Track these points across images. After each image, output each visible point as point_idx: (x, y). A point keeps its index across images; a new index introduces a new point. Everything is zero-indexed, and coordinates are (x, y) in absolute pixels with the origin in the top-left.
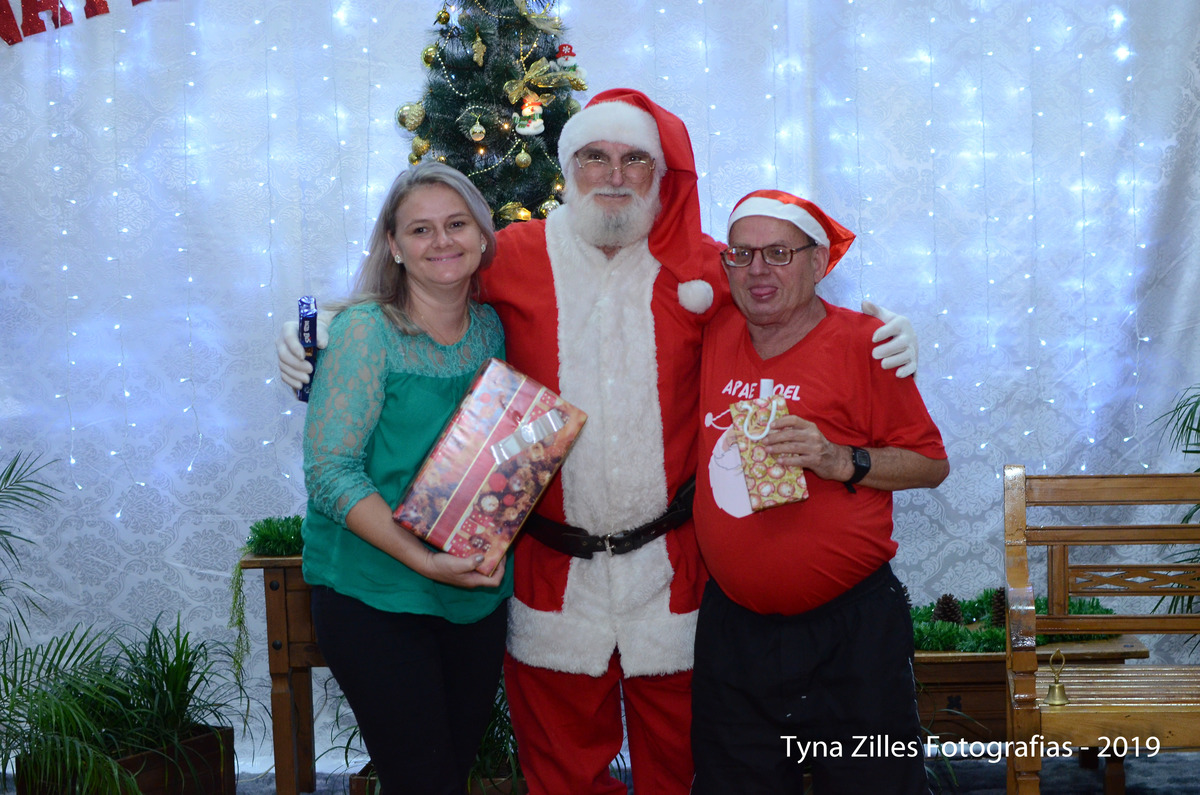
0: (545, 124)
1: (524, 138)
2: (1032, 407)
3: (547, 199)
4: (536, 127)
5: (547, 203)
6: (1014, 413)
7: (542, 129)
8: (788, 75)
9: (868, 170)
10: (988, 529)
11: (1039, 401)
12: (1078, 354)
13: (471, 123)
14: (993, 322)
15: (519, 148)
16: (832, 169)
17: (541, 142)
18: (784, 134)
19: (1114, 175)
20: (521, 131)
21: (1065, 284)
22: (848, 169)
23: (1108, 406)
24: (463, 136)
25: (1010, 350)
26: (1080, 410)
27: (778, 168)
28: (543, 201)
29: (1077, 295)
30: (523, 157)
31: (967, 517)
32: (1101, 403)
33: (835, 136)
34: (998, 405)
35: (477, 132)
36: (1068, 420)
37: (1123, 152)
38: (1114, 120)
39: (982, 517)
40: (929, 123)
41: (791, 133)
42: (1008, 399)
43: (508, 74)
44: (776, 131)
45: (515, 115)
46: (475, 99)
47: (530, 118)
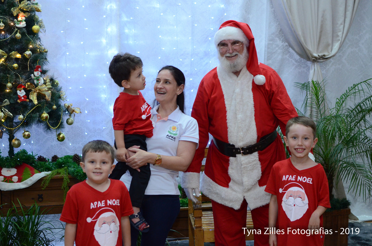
0: (26, 23)
1: (19, 28)
3: (27, 50)
4: (23, 24)
5: (27, 52)
7: (25, 25)
8: (111, 9)
9: (137, 43)
15: (16, 33)
16: (126, 42)
17: (25, 30)
18: (109, 29)
20: (18, 26)
22: (131, 42)
27: (107, 41)
28: (25, 51)
30: (18, 35)
33: (127, 31)
35: (2, 25)
40: (159, 27)
41: (112, 29)
43: (13, 5)
44: (107, 28)
45: (15, 20)
46: (1, 14)
47: (21, 21)
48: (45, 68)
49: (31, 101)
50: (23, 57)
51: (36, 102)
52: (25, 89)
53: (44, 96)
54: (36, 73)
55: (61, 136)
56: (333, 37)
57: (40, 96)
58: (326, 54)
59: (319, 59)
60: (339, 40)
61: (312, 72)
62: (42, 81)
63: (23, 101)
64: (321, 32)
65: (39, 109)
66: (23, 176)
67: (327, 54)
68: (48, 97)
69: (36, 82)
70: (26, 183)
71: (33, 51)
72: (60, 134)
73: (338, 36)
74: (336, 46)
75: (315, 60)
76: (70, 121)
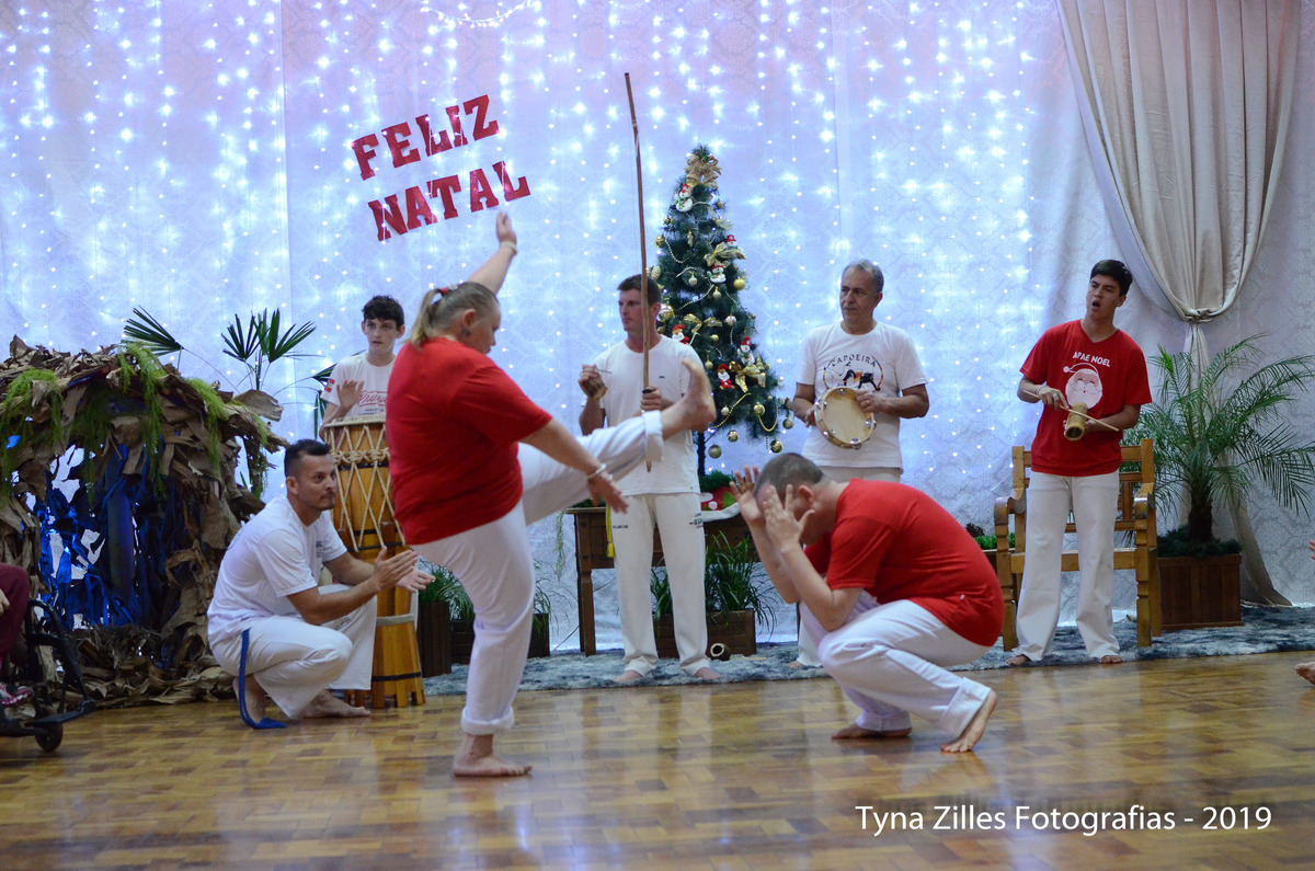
0: (725, 277)
1: (716, 284)
2: (980, 434)
3: (728, 315)
4: (721, 278)
5: (729, 317)
6: (970, 438)
7: (724, 279)
8: (841, 250)
10: (958, 504)
11: (984, 431)
12: (1005, 405)
13: (689, 277)
14: (958, 386)
15: (713, 290)
17: (724, 286)
19: (1020, 303)
20: (713, 280)
21: (996, 365)
23: (1022, 433)
24: (683, 282)
25: (968, 403)
26: (1008, 436)
28: (726, 316)
29: (1004, 371)
30: (717, 293)
31: (946, 497)
32: (1019, 431)
34: (962, 433)
35: (693, 280)
36: (1001, 441)
37: (1027, 289)
38: (1021, 273)
39: (954, 498)
40: (921, 275)
42: (967, 430)
43: (704, 251)
45: (709, 272)
46: (688, 263)
47: (718, 274)
48: (754, 340)
49: (739, 388)
50: (725, 325)
51: (745, 388)
52: (728, 370)
53: (756, 381)
54: (743, 347)
55: (776, 445)
56: (1225, 278)
57: (751, 381)
58: (1212, 309)
59: (1201, 318)
60: (1235, 283)
61: (1188, 340)
62: (752, 359)
63: (727, 388)
64: (1203, 270)
65: (750, 400)
66: (724, 502)
67: (1216, 309)
68: (762, 383)
69: (743, 360)
70: (729, 512)
71: (739, 316)
72: (774, 443)
73: (1233, 276)
74: (1231, 293)
75: (1195, 320)
76: (788, 423)
